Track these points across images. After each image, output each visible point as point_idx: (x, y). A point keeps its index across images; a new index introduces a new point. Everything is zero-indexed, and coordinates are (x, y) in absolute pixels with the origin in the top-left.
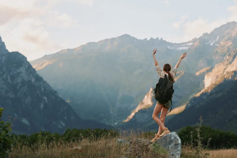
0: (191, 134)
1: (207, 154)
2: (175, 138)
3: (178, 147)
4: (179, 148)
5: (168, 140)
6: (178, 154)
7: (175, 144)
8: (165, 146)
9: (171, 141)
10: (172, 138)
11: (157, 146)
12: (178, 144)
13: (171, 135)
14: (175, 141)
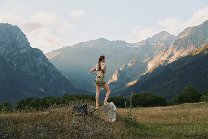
0: (125, 103)
2: (112, 106)
3: (114, 113)
5: (108, 108)
6: (114, 118)
7: (112, 111)
8: (105, 112)
9: (109, 109)
10: (110, 106)
11: (100, 112)
12: (114, 111)
13: (109, 104)
14: (112, 109)
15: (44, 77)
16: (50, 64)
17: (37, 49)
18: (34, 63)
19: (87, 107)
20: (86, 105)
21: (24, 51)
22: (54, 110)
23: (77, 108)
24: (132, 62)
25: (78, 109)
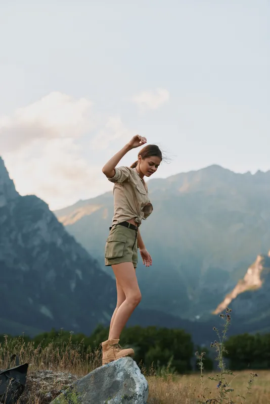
2: (127, 375)
7: (126, 397)
9: (115, 387)
12: (134, 396)
13: (115, 368)
15: (51, 274)
17: (33, 199)
20: (25, 367)
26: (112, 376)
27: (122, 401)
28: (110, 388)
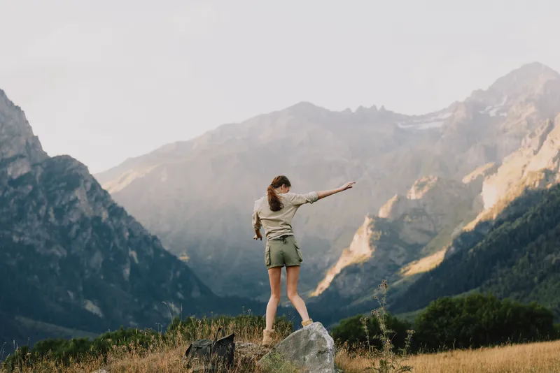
1: (406, 367)
2: (319, 336)
3: (326, 358)
4: (328, 361)
5: (303, 342)
7: (320, 352)
8: (296, 356)
9: (309, 345)
10: (313, 337)
11: (278, 357)
12: (326, 350)
13: (308, 330)
14: (320, 345)
15: (97, 259)
16: (116, 212)
17: (66, 160)
18: (60, 213)
19: (233, 345)
20: (231, 338)
21: (22, 169)
22: (126, 361)
23: (198, 348)
24: (421, 186)
25: (204, 352)
26: (307, 337)
27: (317, 355)
28: (306, 346)
